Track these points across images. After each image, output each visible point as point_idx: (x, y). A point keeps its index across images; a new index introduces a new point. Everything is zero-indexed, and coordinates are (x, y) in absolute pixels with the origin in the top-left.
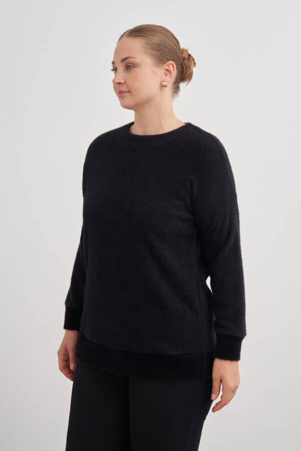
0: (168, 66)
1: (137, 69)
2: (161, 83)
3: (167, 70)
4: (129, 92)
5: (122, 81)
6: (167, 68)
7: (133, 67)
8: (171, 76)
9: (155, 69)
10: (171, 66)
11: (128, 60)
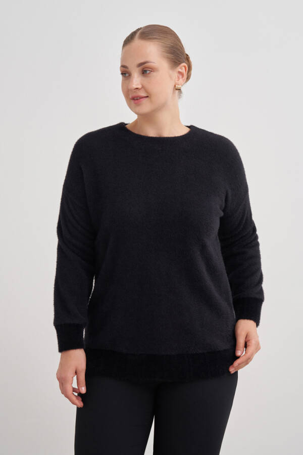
0: (181, 68)
1: (153, 74)
2: (175, 86)
3: (179, 72)
4: (147, 97)
5: (140, 86)
6: (180, 70)
7: (151, 71)
8: (184, 78)
9: (171, 72)
10: (184, 68)
11: (146, 64)
